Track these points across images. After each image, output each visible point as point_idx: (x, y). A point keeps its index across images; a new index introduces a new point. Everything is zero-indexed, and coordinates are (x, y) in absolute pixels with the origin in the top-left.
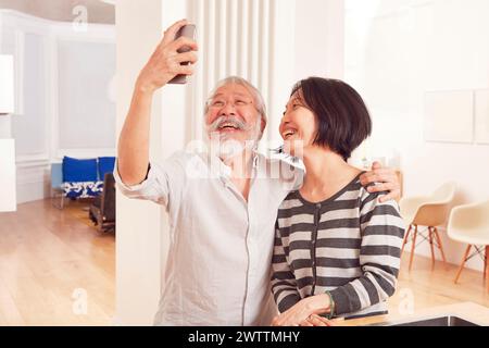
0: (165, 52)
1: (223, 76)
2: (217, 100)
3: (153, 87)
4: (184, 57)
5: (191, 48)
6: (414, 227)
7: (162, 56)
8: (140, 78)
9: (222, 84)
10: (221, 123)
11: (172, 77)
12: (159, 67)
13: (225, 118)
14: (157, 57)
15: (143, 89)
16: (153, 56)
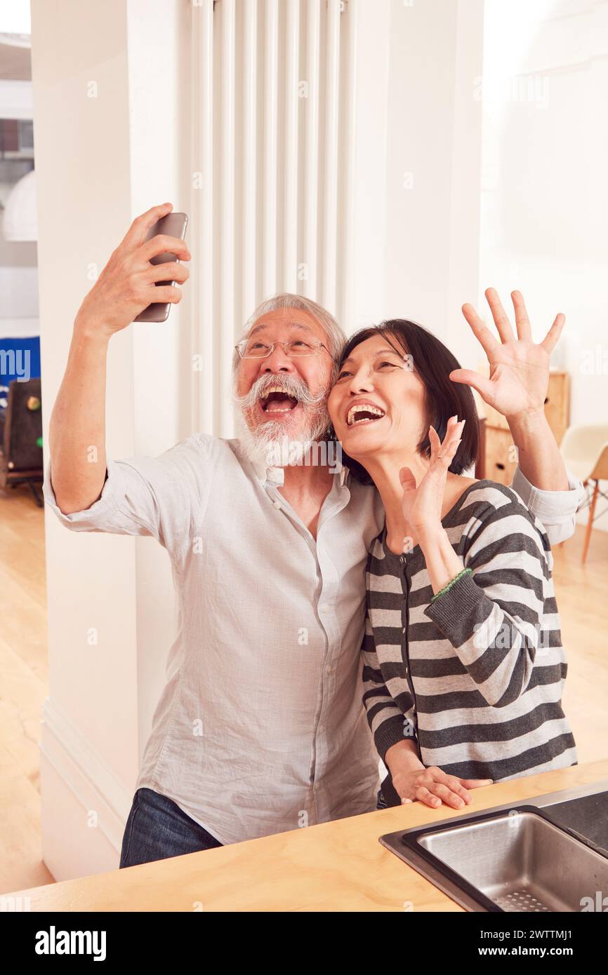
0: (127, 262)
1: (271, 292)
2: (256, 340)
3: (106, 328)
4: (162, 272)
5: (176, 257)
6: (592, 483)
7: (122, 269)
8: (82, 312)
9: (266, 310)
10: (264, 388)
11: (140, 309)
12: (115, 291)
13: (271, 378)
14: (113, 272)
15: (88, 333)
16: (106, 271)
